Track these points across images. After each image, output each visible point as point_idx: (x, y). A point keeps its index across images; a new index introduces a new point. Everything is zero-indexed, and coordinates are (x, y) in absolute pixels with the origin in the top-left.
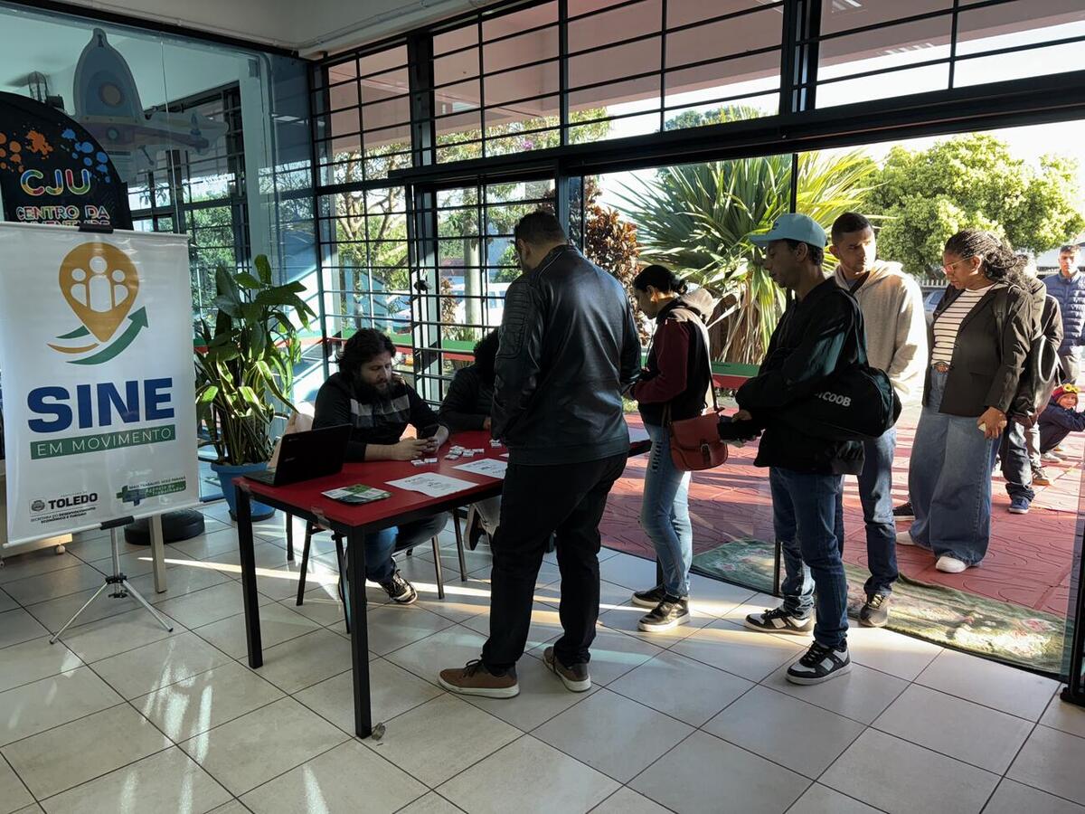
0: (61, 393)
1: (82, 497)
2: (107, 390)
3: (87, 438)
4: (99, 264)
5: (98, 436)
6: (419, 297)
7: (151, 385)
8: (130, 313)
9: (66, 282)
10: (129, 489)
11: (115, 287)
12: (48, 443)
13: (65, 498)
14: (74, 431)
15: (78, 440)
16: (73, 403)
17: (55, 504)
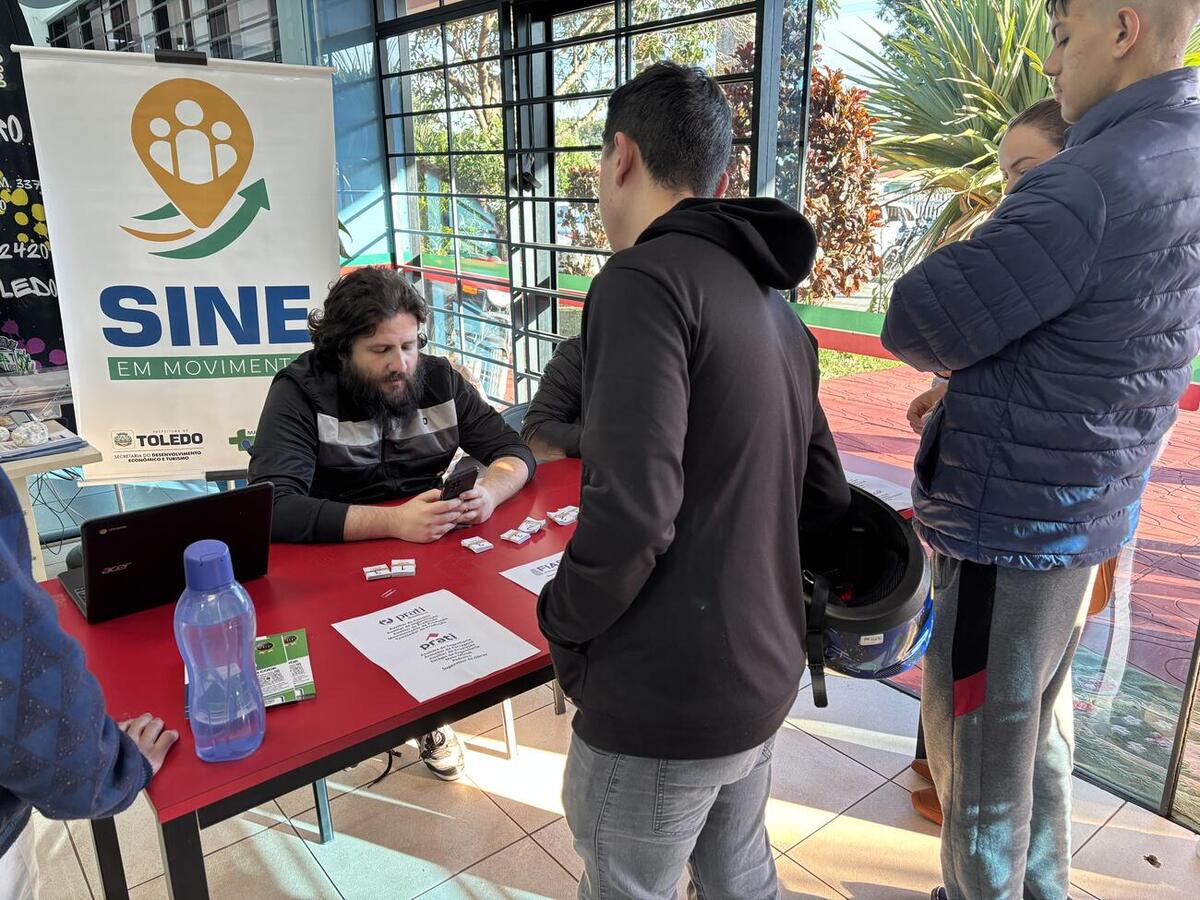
0: (145, 296)
1: (182, 436)
2: (209, 298)
3: (183, 360)
4: (189, 111)
5: (200, 359)
6: (520, 201)
7: (276, 295)
8: (241, 188)
9: (142, 139)
10: (247, 435)
11: (217, 147)
12: (131, 360)
13: (158, 435)
14: (164, 348)
15: (172, 361)
16: (161, 309)
17: (146, 440)
